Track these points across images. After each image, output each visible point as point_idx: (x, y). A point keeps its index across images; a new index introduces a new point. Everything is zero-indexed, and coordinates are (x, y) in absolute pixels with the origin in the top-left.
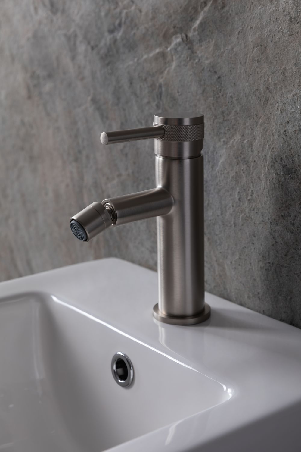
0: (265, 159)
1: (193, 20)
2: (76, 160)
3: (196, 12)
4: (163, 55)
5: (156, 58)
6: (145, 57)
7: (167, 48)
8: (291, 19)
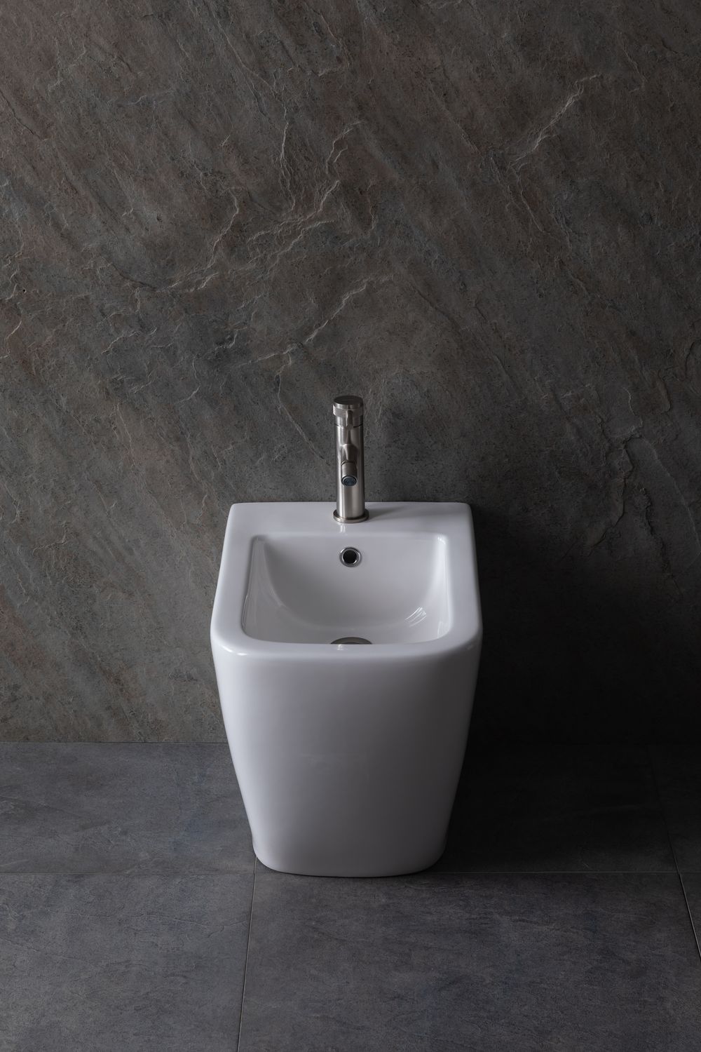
0: (378, 410)
1: (307, 334)
2: (178, 439)
3: (311, 330)
4: (279, 357)
5: (272, 359)
6: (260, 359)
7: (282, 352)
8: (390, 333)
